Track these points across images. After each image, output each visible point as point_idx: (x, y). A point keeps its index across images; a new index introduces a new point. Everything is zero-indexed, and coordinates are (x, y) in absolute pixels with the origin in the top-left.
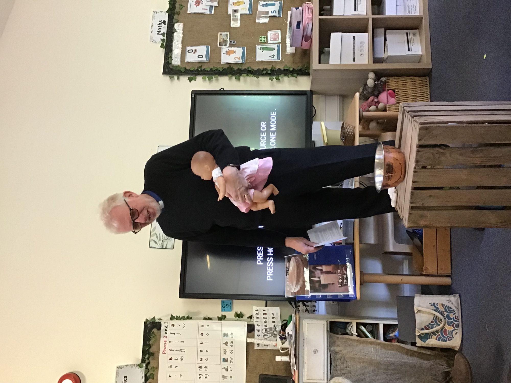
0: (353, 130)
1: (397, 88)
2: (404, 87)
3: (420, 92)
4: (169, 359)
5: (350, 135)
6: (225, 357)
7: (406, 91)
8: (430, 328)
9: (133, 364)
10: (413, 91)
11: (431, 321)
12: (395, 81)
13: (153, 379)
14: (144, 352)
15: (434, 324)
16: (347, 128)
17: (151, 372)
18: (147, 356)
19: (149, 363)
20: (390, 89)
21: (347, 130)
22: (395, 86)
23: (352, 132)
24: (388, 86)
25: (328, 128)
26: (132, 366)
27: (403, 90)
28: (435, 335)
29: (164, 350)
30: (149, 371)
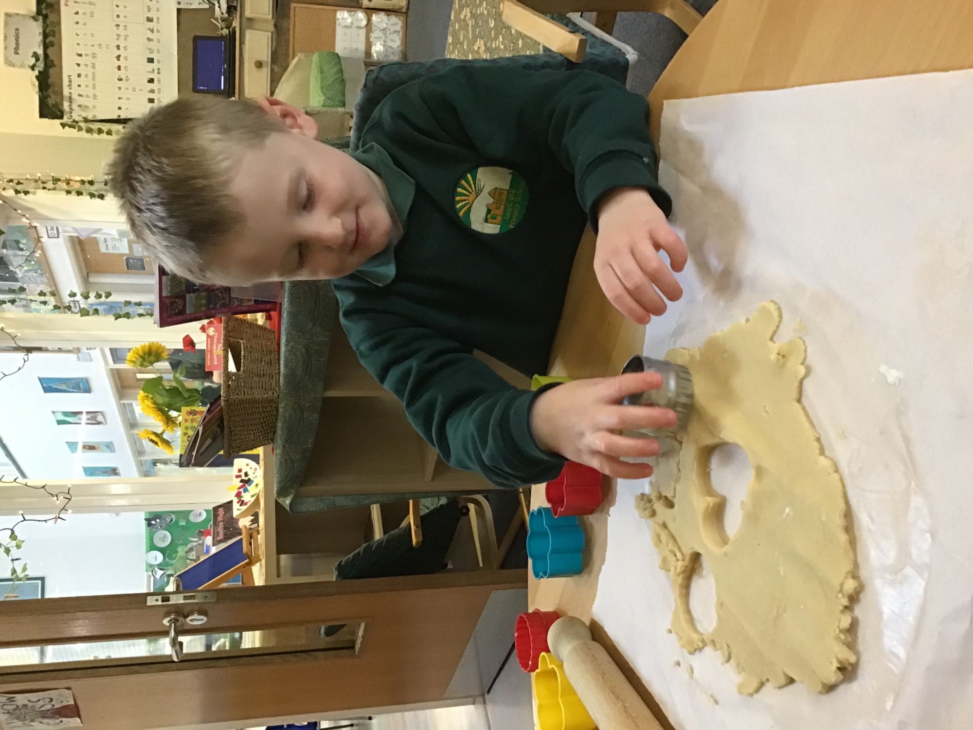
4: (74, 14)
6: (150, 16)
9: (25, 15)
17: (52, 28)
18: (44, 7)
19: (47, 16)
30: (48, 26)
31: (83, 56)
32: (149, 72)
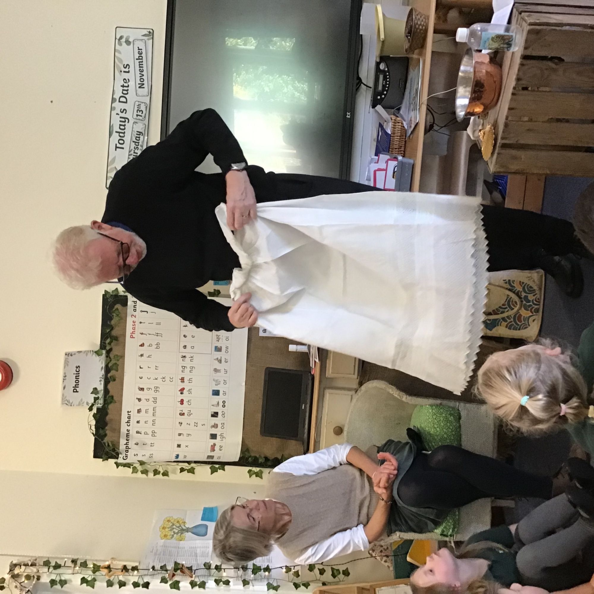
0: (425, 22)
4: (140, 346)
5: (421, 30)
6: (219, 345)
8: (500, 313)
9: (88, 351)
11: (501, 304)
13: (117, 371)
14: (104, 336)
15: (506, 308)
16: (417, 18)
17: (114, 362)
18: (108, 341)
19: (111, 350)
21: (416, 21)
23: (423, 25)
25: (386, 15)
26: (87, 352)
28: (506, 321)
29: (132, 333)
30: (111, 361)
31: (145, 389)
32: (213, 405)
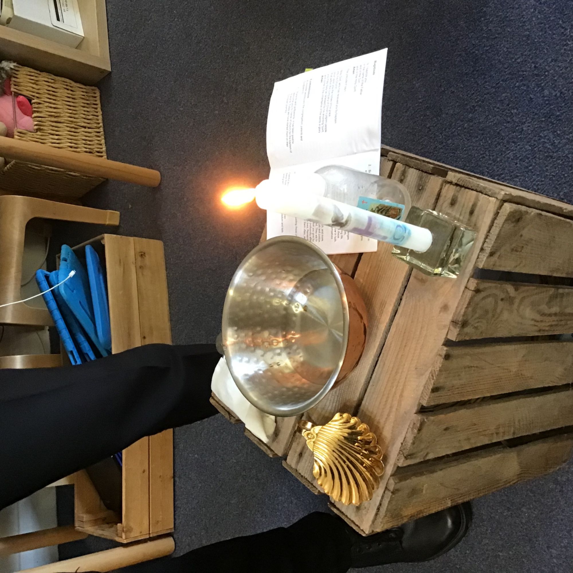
1: (37, 95)
2: (51, 97)
3: (84, 116)
7: (55, 108)
10: (71, 111)
12: (32, 78)
20: (20, 92)
22: (31, 89)
24: (15, 85)
27: (50, 103)
